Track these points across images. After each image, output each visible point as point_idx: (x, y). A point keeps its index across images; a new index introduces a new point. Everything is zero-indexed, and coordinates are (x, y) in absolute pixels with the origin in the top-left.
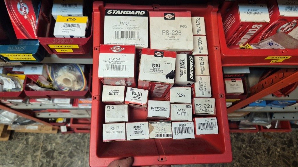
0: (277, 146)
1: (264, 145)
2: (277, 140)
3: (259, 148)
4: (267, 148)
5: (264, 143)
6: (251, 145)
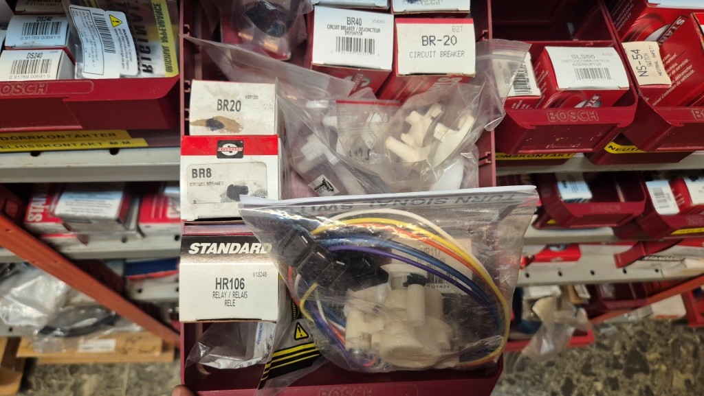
0: (594, 375)
1: (552, 372)
2: (590, 358)
3: (537, 383)
4: (562, 382)
5: (553, 368)
6: (512, 376)
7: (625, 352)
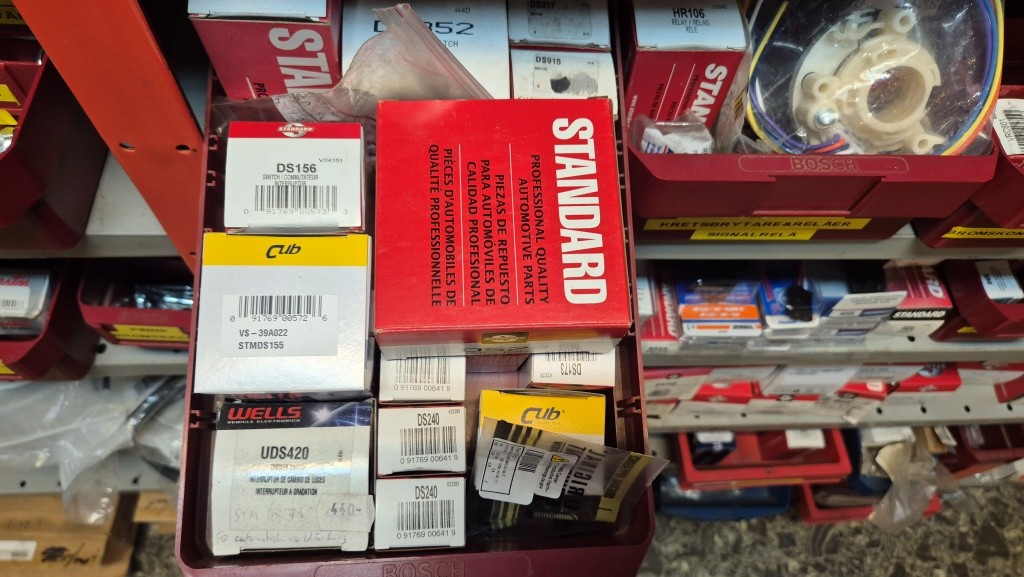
0: (934, 559)
1: (876, 555)
2: (927, 535)
3: (857, 571)
4: (891, 570)
6: (821, 560)
7: (976, 528)
